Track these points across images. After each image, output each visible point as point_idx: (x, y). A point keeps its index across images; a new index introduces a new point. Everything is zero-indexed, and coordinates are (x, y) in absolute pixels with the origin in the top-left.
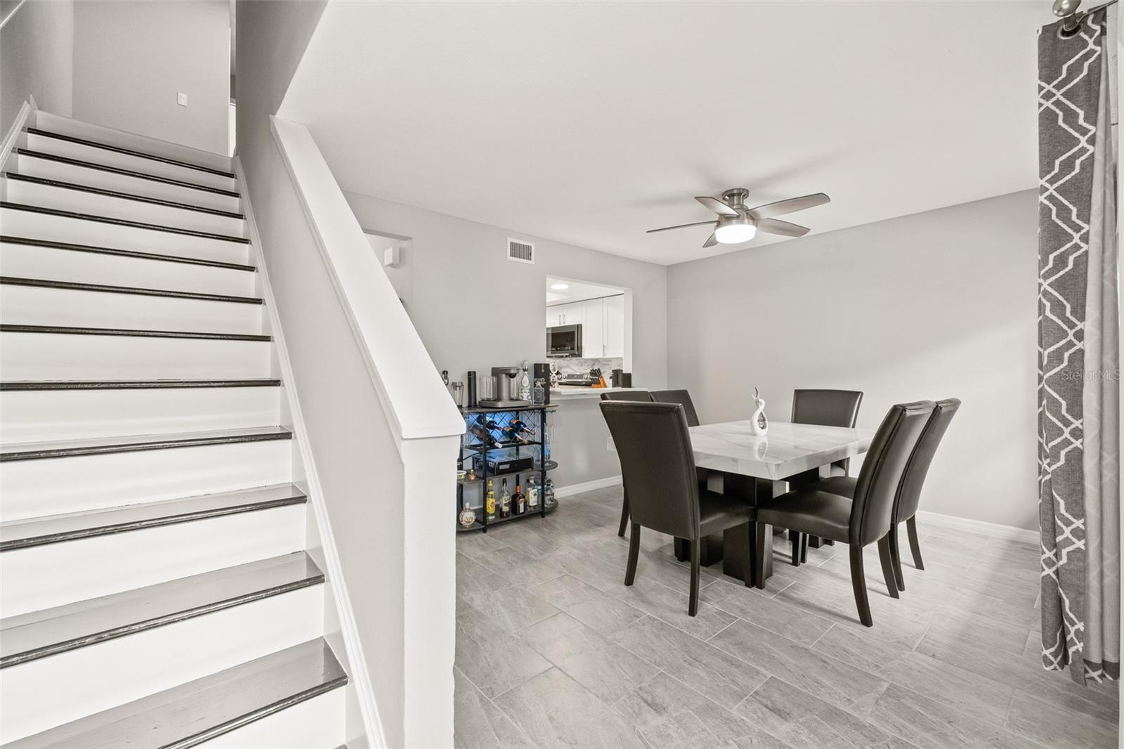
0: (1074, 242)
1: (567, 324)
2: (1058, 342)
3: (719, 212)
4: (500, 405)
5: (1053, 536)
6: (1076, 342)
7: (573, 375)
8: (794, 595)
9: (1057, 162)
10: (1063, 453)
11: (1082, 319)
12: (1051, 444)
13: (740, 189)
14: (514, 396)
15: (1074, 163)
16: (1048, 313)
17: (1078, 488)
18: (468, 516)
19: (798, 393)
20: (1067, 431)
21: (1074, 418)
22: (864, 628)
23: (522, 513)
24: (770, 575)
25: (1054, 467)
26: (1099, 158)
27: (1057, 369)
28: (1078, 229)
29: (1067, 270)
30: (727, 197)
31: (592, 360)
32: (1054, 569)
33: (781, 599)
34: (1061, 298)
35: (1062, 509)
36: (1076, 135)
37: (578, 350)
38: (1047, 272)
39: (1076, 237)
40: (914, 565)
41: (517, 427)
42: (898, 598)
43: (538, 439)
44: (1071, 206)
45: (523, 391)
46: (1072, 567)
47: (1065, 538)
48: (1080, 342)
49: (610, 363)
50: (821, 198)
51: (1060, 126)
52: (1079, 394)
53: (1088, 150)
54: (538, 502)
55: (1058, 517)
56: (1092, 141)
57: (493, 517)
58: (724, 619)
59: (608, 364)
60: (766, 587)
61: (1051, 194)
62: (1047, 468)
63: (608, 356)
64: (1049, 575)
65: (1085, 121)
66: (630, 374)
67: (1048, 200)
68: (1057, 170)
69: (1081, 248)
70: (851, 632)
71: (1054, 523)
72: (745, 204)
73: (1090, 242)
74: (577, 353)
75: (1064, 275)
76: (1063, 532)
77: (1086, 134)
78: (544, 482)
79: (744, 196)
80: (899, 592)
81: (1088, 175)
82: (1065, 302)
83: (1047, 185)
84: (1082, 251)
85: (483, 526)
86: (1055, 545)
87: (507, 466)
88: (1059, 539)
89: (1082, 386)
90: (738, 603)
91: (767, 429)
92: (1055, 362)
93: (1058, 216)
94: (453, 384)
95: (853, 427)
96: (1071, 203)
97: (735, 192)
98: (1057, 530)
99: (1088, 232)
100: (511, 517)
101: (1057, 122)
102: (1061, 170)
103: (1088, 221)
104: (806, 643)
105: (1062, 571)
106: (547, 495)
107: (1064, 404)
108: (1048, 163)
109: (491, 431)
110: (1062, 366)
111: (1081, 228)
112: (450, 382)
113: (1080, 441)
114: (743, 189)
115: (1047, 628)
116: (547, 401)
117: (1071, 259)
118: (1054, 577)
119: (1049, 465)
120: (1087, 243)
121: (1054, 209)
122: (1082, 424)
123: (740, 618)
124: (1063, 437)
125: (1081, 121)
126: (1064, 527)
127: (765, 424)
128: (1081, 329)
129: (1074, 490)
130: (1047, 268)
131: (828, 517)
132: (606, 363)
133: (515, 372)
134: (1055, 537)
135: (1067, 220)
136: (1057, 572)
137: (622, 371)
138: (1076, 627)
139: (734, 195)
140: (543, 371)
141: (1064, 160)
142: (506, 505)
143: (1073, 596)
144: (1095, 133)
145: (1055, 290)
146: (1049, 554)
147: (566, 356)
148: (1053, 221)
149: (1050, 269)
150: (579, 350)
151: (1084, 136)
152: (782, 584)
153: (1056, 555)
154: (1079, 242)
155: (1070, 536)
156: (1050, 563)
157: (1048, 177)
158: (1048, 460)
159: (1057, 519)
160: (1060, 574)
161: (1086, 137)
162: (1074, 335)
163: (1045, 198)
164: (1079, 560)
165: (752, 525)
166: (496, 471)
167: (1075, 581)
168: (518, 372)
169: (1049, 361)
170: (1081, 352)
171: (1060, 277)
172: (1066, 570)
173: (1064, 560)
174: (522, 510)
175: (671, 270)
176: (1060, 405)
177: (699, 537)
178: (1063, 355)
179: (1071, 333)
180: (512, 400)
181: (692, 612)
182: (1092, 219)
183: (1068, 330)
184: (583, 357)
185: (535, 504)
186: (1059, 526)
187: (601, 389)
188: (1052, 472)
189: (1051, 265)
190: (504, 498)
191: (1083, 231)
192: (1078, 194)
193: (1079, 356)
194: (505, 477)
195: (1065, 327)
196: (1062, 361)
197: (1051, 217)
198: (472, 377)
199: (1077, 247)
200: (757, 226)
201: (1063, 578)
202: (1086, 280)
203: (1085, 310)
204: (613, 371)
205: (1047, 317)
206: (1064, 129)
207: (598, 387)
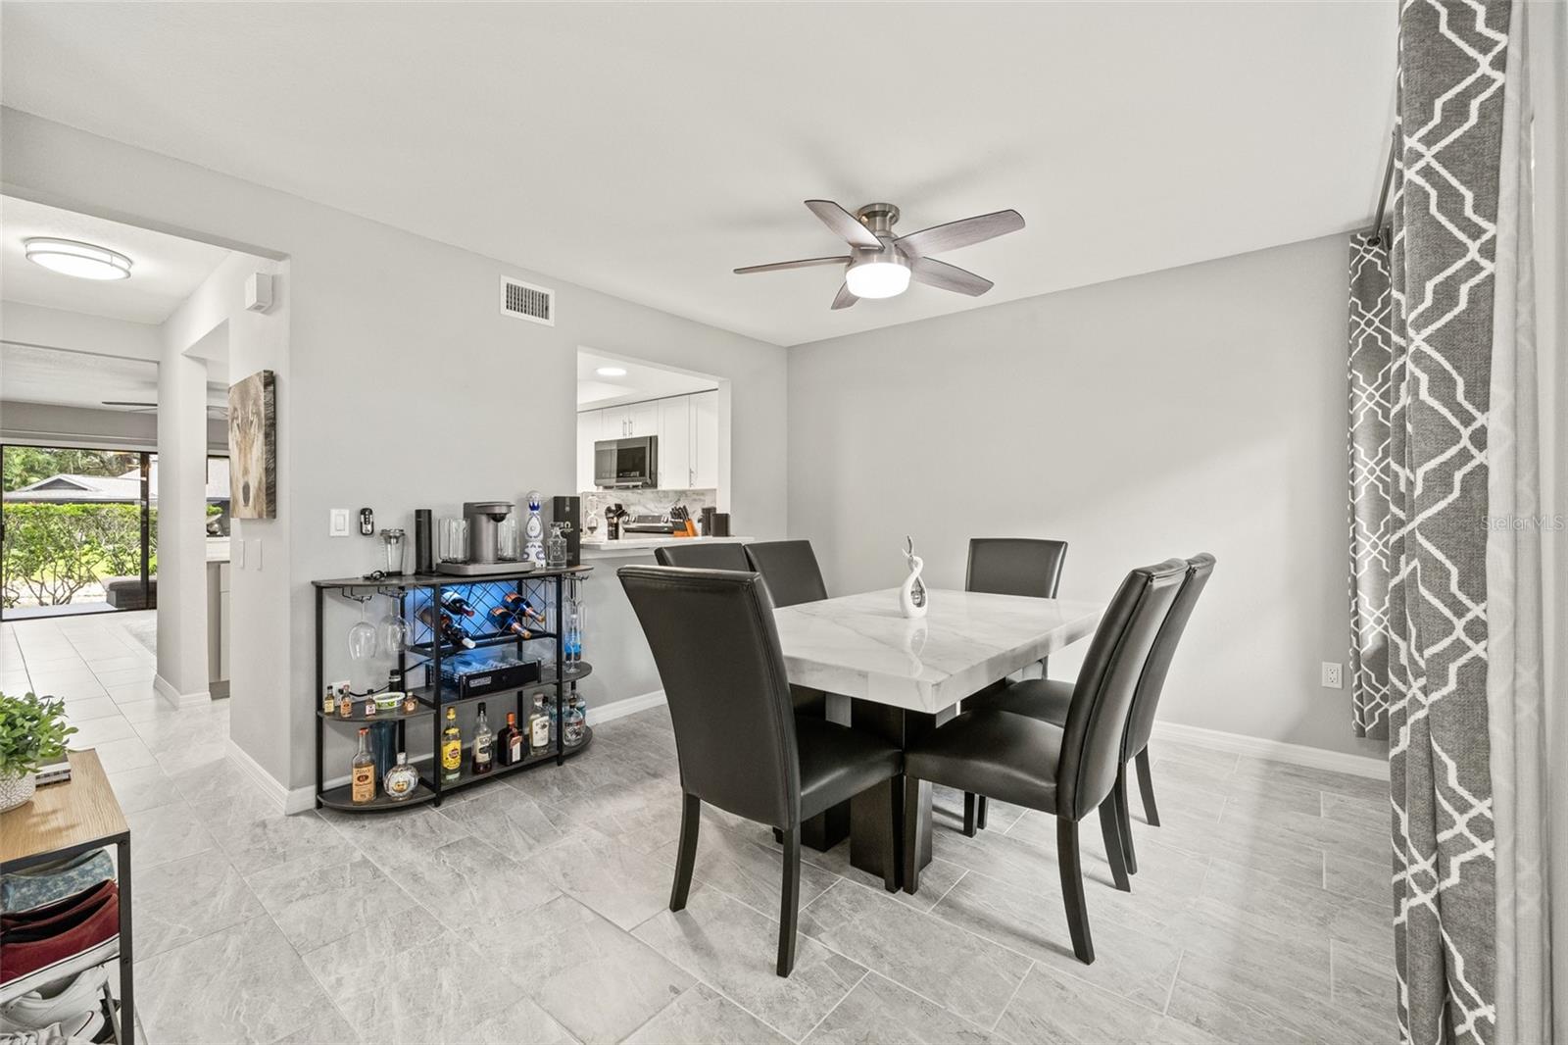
0: (1468, 258)
1: (635, 436)
2: (1443, 452)
3: (851, 242)
4: (472, 569)
5: (1431, 828)
6: (1474, 451)
7: (647, 517)
8: (965, 902)
9: (1439, 104)
10: (1453, 669)
11: (1484, 407)
12: (1428, 652)
13: (885, 204)
14: (508, 553)
15: (1467, 106)
16: (1424, 394)
17: (1480, 737)
18: (401, 780)
19: (975, 544)
20: (1460, 625)
21: (1472, 599)
22: (1080, 966)
23: (517, 762)
24: (927, 860)
25: (1435, 696)
26: (1511, 96)
27: (1442, 505)
28: (1475, 232)
29: (1456, 311)
30: (864, 219)
31: (676, 492)
32: (1433, 893)
33: (944, 914)
34: (1448, 366)
35: (1452, 780)
36: (1472, 52)
37: (650, 478)
38: (1421, 315)
39: (1474, 247)
40: (1145, 817)
41: (515, 609)
42: (1129, 891)
43: (552, 629)
44: (1462, 189)
45: (530, 544)
46: (1470, 892)
47: (1456, 836)
48: (1481, 451)
49: (702, 497)
50: (1010, 219)
51: (1442, 36)
52: (1479, 552)
53: (1494, 81)
54: (550, 740)
55: (1442, 794)
56: (1500, 63)
57: (457, 775)
58: (841, 975)
59: (700, 500)
60: (921, 888)
61: (1428, 164)
62: (1421, 697)
63: (698, 486)
64: (1424, 905)
65: (1487, 26)
66: (727, 515)
67: (1423, 177)
68: (1437, 119)
69: (1482, 269)
70: (1062, 981)
71: (1434, 803)
72: (892, 230)
73: (1498, 257)
74: (649, 481)
75: (1451, 321)
76: (1452, 824)
77: (1490, 51)
78: (561, 702)
79: (891, 218)
80: (1129, 875)
81: (1494, 128)
82: (1454, 374)
83: (1421, 148)
84: (1483, 275)
85: (434, 795)
86: (1436, 847)
87: (487, 681)
88: (1443, 836)
89: (1485, 537)
90: (870, 932)
91: (925, 607)
92: (1437, 490)
93: (1440, 207)
94: (383, 532)
95: (1054, 597)
96: (1463, 183)
97: (877, 208)
98: (1440, 819)
99: (1494, 237)
100: (495, 771)
101: (1437, 27)
102: (1445, 118)
103: (1493, 218)
104: (984, 1021)
105: (1449, 899)
106: (570, 725)
107: (1454, 572)
108: (1421, 104)
109: (455, 617)
110: (1451, 498)
111: (1481, 231)
112: (378, 529)
113: (1483, 644)
114: (891, 206)
115: (1421, 1009)
116: (574, 561)
117: (1464, 290)
118: (1434, 909)
119: (1425, 691)
120: (1493, 260)
121: (1433, 194)
122: (1485, 611)
123: (870, 970)
124: (1453, 637)
125: (1480, 26)
126: (1456, 815)
127: (923, 598)
128: (1483, 426)
129: (1474, 741)
130: (1421, 308)
131: (1021, 767)
132: (697, 497)
133: (504, 510)
134: (1435, 831)
135: (1456, 216)
136: (1438, 900)
137: (715, 509)
138: (1478, 1013)
139: (874, 214)
140: (567, 509)
141: (1451, 100)
142: (482, 750)
143: (1472, 949)
144: (1506, 48)
145: (1436, 349)
146: (1425, 865)
147: (634, 487)
148: (1433, 217)
149: (1427, 310)
150: (653, 476)
151: (1485, 54)
152: (946, 879)
153: (1437, 866)
154: (1477, 258)
155: (1467, 833)
156: (1425, 882)
157: (1423, 131)
158: (1422, 681)
159: (1439, 796)
160: (1444, 902)
161: (1490, 56)
162: (1471, 438)
163: (1417, 173)
164: (1483, 879)
165: (896, 783)
166: (463, 690)
167: (1475, 920)
168: (509, 511)
169: (1427, 489)
170: (1483, 469)
171: (1445, 326)
172: (1458, 898)
173: (1454, 879)
174: (516, 756)
175: (794, 354)
176: (1448, 574)
177: (798, 820)
178: (1451, 476)
179: (1466, 433)
180: (501, 560)
181: (784, 968)
182: (1501, 213)
183: (1461, 428)
184: (659, 488)
185: (545, 743)
186: (1444, 812)
187: (688, 538)
188: (1432, 705)
189: (1428, 301)
190: (478, 738)
191: (1485, 237)
192: (1476, 165)
193: (1479, 479)
194: (484, 701)
195: (1455, 422)
196: (1449, 488)
197: (1428, 209)
198: (424, 519)
199: (1474, 268)
200: (911, 270)
201: (1453, 912)
202: (1490, 331)
203: (1489, 389)
204: (704, 510)
205: (1423, 402)
206: (1449, 41)
207: (683, 536)
